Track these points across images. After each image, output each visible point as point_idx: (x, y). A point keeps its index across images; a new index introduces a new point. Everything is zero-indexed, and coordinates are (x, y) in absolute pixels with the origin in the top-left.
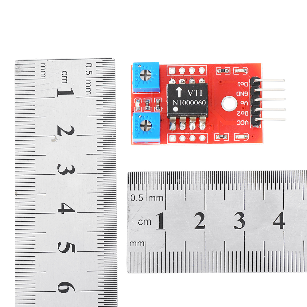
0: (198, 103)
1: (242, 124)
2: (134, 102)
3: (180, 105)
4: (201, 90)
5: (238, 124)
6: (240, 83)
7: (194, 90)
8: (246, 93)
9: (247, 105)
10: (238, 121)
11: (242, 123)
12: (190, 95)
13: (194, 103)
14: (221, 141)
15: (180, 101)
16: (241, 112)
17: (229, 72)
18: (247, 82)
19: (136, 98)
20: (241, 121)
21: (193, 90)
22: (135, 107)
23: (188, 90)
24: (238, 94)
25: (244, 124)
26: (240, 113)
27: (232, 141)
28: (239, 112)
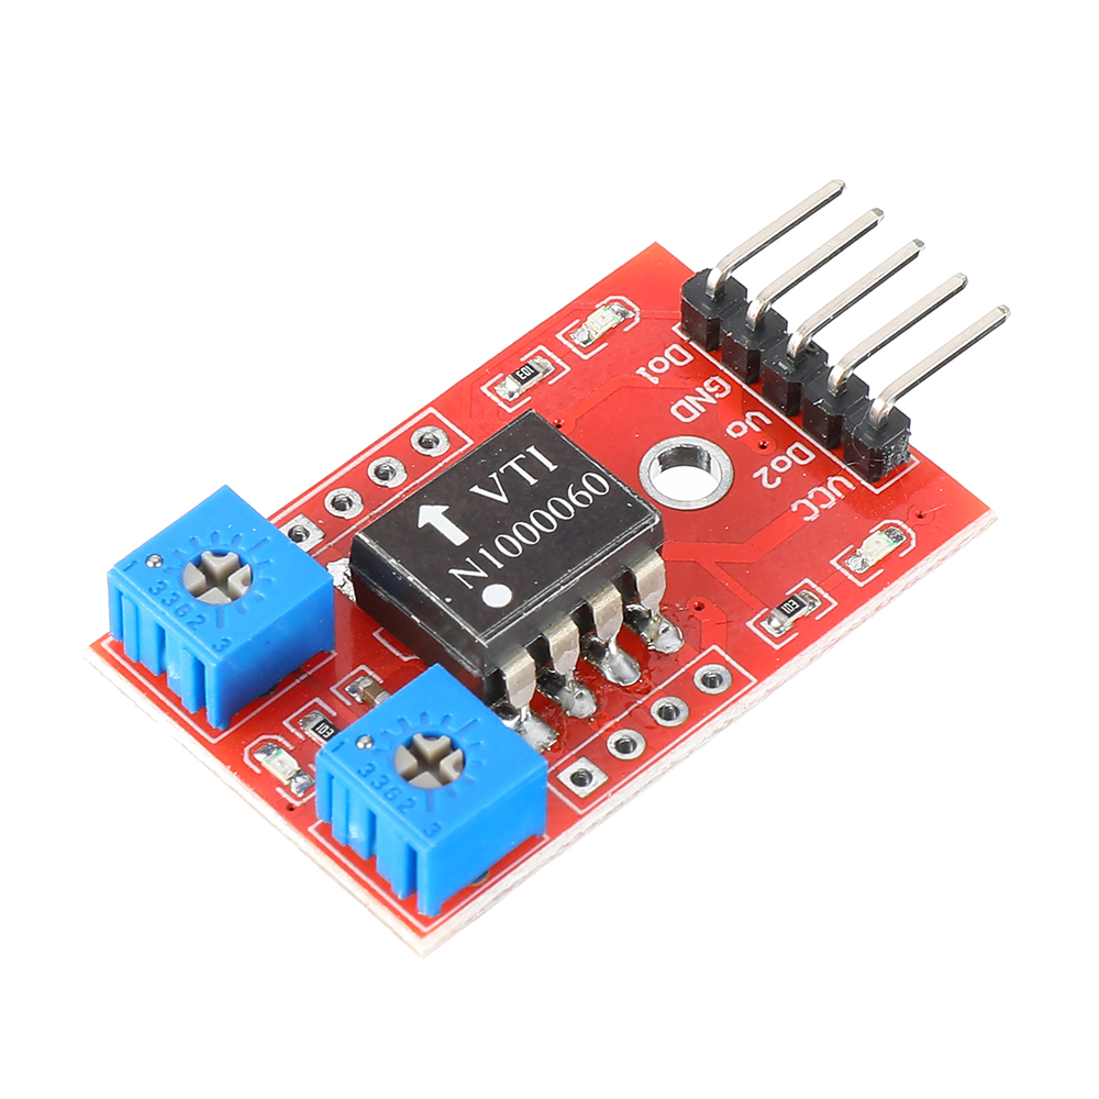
0: (572, 501)
1: (823, 506)
2: (258, 771)
3: (500, 566)
4: (532, 450)
5: (807, 519)
6: (648, 371)
7: (502, 470)
8: (712, 385)
9: (768, 421)
10: (794, 508)
11: (820, 499)
12: (504, 499)
13: (552, 515)
14: (809, 632)
15: (482, 551)
16: (770, 469)
17: (554, 363)
18: (676, 347)
19: (247, 749)
20: (811, 497)
21: (494, 475)
22: (280, 784)
23: (476, 489)
24: (687, 414)
25: (833, 499)
26: (772, 476)
27: (851, 598)
28: (764, 470)
